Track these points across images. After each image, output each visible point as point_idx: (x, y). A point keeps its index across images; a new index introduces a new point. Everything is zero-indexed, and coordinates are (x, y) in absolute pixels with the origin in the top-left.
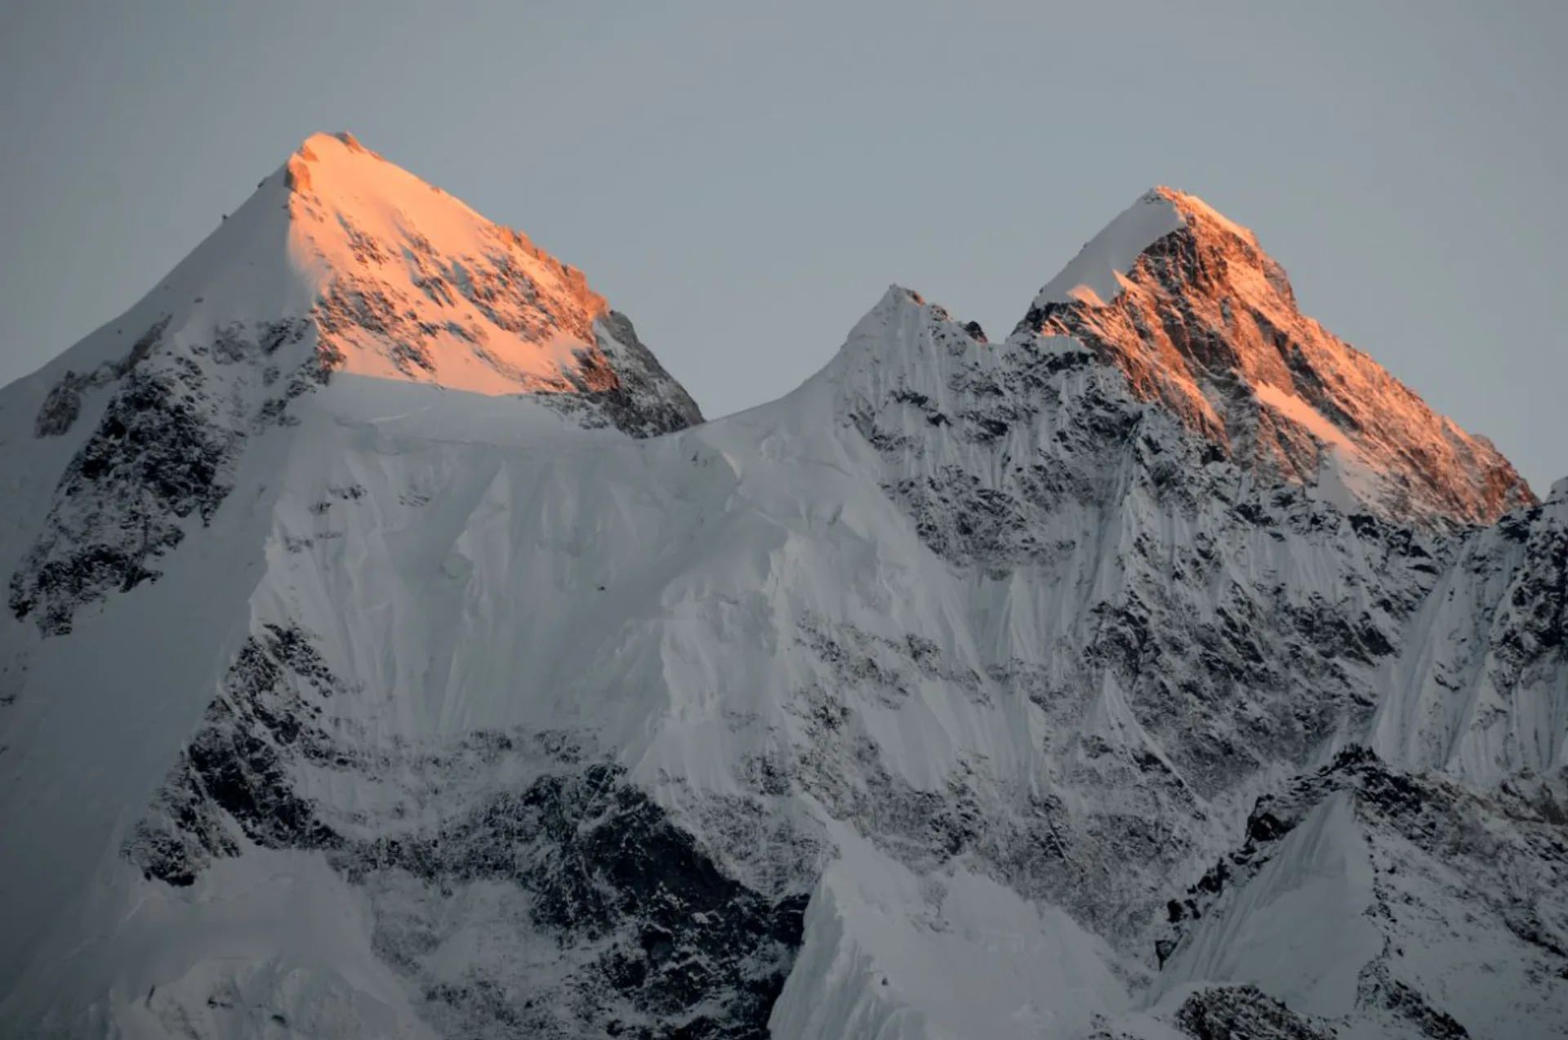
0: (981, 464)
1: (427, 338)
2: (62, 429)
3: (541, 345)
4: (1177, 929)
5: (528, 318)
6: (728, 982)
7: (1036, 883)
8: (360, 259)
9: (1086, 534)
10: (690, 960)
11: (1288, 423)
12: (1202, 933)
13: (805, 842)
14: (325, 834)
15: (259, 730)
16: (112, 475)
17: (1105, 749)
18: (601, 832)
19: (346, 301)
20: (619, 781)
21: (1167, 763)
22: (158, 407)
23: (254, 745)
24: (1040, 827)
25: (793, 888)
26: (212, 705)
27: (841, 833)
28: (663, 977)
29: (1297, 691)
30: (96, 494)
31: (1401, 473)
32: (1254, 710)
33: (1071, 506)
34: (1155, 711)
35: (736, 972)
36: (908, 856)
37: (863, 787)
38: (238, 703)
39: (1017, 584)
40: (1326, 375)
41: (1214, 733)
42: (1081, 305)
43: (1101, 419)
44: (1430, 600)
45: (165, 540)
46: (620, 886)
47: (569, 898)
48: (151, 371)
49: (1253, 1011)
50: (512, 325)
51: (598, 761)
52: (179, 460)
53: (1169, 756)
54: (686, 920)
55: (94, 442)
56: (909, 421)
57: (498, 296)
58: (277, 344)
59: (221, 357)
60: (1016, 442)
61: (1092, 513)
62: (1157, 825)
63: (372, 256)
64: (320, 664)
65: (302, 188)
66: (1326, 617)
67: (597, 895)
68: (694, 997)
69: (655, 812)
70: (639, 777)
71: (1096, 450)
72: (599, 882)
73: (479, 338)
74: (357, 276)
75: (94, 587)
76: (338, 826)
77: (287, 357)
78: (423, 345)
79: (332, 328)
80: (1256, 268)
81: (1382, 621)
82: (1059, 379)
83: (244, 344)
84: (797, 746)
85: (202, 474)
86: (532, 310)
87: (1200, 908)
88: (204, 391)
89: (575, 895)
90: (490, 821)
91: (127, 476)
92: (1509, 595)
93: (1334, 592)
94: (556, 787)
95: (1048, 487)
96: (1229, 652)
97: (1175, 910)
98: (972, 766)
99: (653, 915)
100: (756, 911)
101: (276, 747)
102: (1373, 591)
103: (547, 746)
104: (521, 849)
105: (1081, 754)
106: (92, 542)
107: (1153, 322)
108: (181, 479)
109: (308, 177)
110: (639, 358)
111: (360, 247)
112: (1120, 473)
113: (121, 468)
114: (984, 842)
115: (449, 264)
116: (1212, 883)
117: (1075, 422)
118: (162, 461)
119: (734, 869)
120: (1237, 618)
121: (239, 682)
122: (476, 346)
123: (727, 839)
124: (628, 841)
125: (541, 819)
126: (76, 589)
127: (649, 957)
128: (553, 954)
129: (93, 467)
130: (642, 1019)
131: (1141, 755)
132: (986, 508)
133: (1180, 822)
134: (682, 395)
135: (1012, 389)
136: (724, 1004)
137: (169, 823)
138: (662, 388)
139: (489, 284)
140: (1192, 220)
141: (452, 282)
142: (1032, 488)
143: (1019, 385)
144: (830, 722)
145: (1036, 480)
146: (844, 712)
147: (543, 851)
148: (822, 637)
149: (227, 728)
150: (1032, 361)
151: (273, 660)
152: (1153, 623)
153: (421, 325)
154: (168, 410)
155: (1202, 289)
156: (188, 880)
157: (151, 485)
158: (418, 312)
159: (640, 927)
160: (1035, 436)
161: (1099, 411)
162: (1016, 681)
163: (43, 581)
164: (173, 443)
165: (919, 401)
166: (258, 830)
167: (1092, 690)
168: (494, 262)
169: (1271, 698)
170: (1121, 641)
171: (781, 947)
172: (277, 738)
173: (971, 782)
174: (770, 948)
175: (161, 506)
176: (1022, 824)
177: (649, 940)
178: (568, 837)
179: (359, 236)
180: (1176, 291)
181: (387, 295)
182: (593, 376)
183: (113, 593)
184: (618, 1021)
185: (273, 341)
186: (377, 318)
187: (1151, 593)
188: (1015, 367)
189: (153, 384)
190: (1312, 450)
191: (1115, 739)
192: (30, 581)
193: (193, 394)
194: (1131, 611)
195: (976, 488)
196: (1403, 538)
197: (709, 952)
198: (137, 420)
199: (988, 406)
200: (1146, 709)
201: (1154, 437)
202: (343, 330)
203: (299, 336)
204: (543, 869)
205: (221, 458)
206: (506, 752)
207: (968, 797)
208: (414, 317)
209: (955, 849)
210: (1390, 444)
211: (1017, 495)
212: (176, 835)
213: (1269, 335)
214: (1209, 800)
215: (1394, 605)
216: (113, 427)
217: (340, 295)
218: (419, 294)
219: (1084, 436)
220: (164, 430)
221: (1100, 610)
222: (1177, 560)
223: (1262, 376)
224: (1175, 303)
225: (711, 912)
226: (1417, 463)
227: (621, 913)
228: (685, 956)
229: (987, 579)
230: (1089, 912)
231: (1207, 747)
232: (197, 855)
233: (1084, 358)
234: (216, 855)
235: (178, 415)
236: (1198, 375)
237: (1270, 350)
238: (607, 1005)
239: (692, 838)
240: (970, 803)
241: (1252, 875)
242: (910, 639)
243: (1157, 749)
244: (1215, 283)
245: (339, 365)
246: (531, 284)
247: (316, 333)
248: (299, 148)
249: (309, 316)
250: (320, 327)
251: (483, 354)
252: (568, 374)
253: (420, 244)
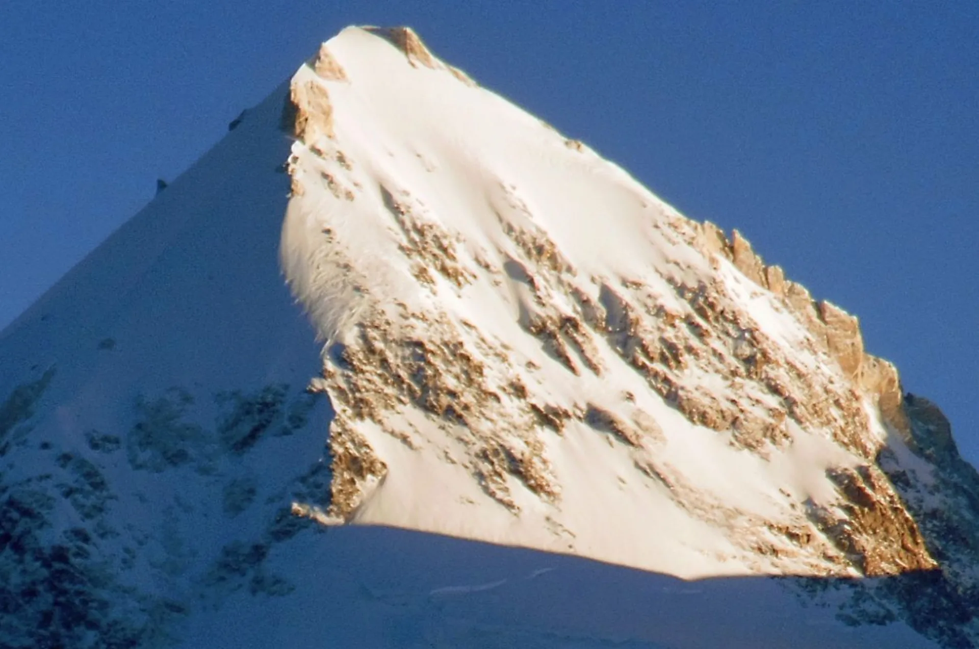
1: (545, 434)
3: (765, 457)
5: (745, 404)
8: (421, 274)
19: (390, 356)
22: (18, 548)
48: (9, 479)
50: (712, 415)
57: (686, 358)
58: (253, 435)
59: (144, 456)
63: (444, 270)
65: (315, 133)
73: (645, 440)
74: (412, 308)
77: (273, 461)
78: (537, 447)
79: (361, 408)
83: (189, 433)
86: (753, 388)
88: (109, 521)
109: (327, 113)
111: (422, 252)
115: (593, 293)
122: (639, 455)
139: (669, 333)
141: (596, 327)
153: (534, 408)
154: (38, 555)
158: (527, 380)
164: (46, 618)
168: (681, 290)
179: (421, 232)
181: (470, 348)
182: (868, 520)
185: (246, 428)
186: (453, 394)
189: (11, 503)
193: (88, 526)
202: (382, 413)
203: (298, 421)
208: (520, 391)
217: (379, 345)
218: (532, 347)
220: (30, 593)
235: (57, 565)
245: (371, 480)
246: (751, 336)
247: (331, 413)
248: (312, 56)
249: (317, 384)
250: (337, 405)
251: (650, 471)
252: (817, 515)
253: (539, 250)
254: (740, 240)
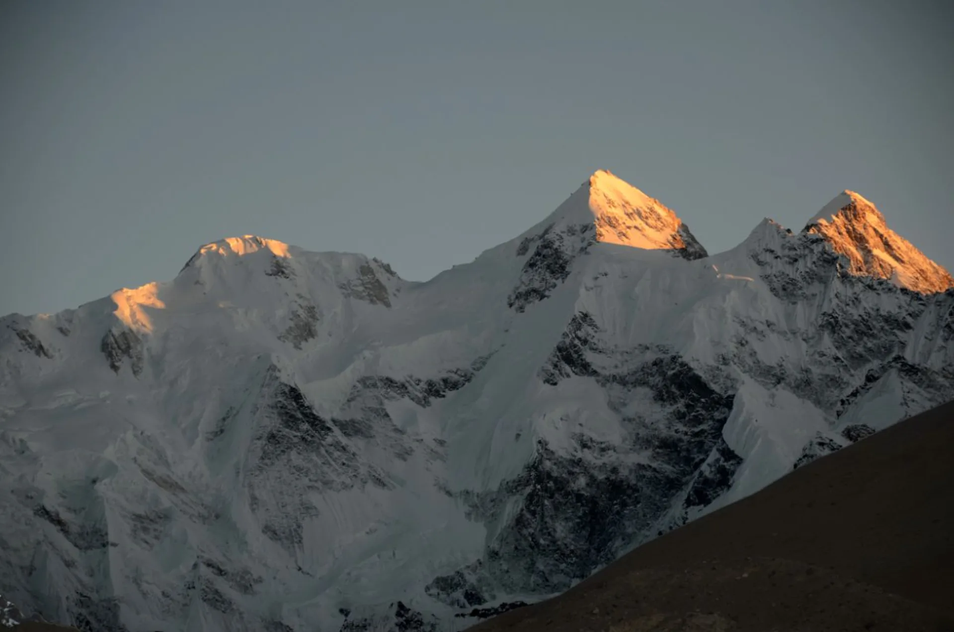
0: (789, 270)
1: (628, 230)
2: (523, 254)
3: (661, 233)
4: (844, 408)
5: (658, 225)
6: (711, 419)
7: (803, 393)
8: (610, 207)
9: (821, 292)
10: (700, 412)
11: (882, 261)
12: (851, 409)
13: (734, 379)
14: (595, 373)
15: (576, 342)
16: (537, 268)
17: (824, 355)
18: (674, 374)
19: (605, 219)
20: (680, 360)
21: (843, 359)
22: (551, 248)
23: (575, 346)
24: (804, 377)
25: (730, 393)
26: (564, 334)
27: (745, 377)
28: (691, 417)
29: (883, 339)
30: (532, 273)
31: (916, 276)
32: (869, 345)
33: (816, 283)
34: (840, 344)
35: (713, 416)
36: (765, 385)
37: (751, 364)
38: (571, 334)
39: (799, 307)
40: (894, 247)
41: (857, 351)
42: (821, 225)
43: (827, 258)
44: (924, 314)
45: (552, 286)
46: (679, 391)
47: (664, 393)
48: (549, 238)
49: (865, 432)
50: (653, 227)
51: (674, 354)
52: (556, 263)
53: (843, 357)
54: (698, 400)
55: (532, 258)
56: (768, 257)
57: (649, 218)
58: (585, 231)
59: (570, 234)
60: (800, 264)
61: (823, 285)
62: (839, 378)
63: (613, 206)
64: (594, 323)
65: (594, 186)
66: (892, 318)
67: (673, 393)
68: (700, 423)
69: (690, 369)
70: (686, 359)
71: (824, 267)
72: (673, 389)
73: (643, 231)
74: (608, 212)
75: (531, 299)
76: (599, 370)
77: (588, 234)
78: (627, 232)
79: (601, 227)
80: (874, 215)
81: (909, 320)
82: (814, 246)
83: (576, 231)
84: (733, 352)
85: (563, 268)
86: (659, 223)
87: (850, 401)
88: (564, 243)
89: (667, 393)
90: (642, 370)
91: (541, 268)
92: (948, 312)
93: (895, 311)
94: (662, 361)
95: (810, 278)
96: (862, 327)
97: (843, 402)
98: (784, 359)
99: (689, 399)
100: (719, 399)
101: (582, 347)
102: (907, 311)
103: (660, 349)
104: (651, 379)
105: (817, 356)
106: (531, 287)
107: (843, 230)
108: (556, 269)
109: (595, 183)
110: (689, 237)
111: (610, 203)
112: (831, 274)
113: (540, 265)
114: (787, 381)
115: (635, 209)
116: (854, 394)
117: (818, 259)
118: (551, 264)
119: (713, 386)
120: (866, 318)
121: (571, 328)
122: (642, 233)
123: (711, 378)
124: (683, 377)
125: (657, 370)
126: (526, 299)
127: (687, 411)
128: (660, 410)
129: (532, 265)
130: (685, 429)
131: (835, 357)
132: (791, 283)
133: (846, 377)
134: (702, 249)
135: (800, 249)
136: (709, 426)
137: (551, 368)
138: (696, 246)
139: (646, 215)
140: (855, 200)
141: (636, 214)
142: (805, 278)
143: (802, 247)
144: (742, 345)
145: (806, 275)
146: (747, 342)
147: (657, 380)
148: (741, 320)
149: (568, 341)
150: (806, 240)
151: (581, 322)
152: (840, 318)
153: (627, 226)
154: (553, 249)
155: (858, 221)
156: (555, 384)
157: (548, 270)
158: (626, 222)
159: (685, 402)
160: (806, 263)
161: (826, 256)
162: (798, 334)
163: (517, 297)
164: (555, 258)
165: (772, 251)
166: (576, 370)
167: (821, 338)
168: (648, 208)
169: (875, 341)
170: (830, 323)
171: (726, 410)
172: (581, 344)
173: (784, 363)
174: (723, 410)
175: (551, 277)
176: (799, 376)
177: (687, 406)
178: (665, 376)
179: (609, 200)
180: (850, 221)
181: (617, 217)
182: (675, 241)
183: (537, 301)
184: (678, 429)
185: (584, 230)
186: (614, 224)
187: (839, 310)
188: (801, 242)
190: (890, 269)
191: (827, 352)
192: (513, 297)
193: (561, 245)
194: (834, 315)
195: (788, 277)
196: (916, 295)
197: (705, 410)
198: (545, 252)
199: (792, 253)
200: (836, 343)
201: (843, 264)
202: (604, 227)
203: (592, 228)
204: (657, 385)
205: (568, 263)
206: (647, 351)
207: (783, 368)
208: (624, 223)
209: (779, 383)
210: (913, 267)
211: (800, 279)
212: (553, 371)
213: (878, 235)
214: (855, 370)
215: (913, 315)
216: (538, 254)
217: (603, 217)
218: (626, 217)
219: (821, 263)
220: (552, 255)
221: (824, 314)
222: (848, 300)
223: (876, 246)
224: (850, 225)
225: (707, 399)
226: (922, 273)
227: (680, 398)
228: (698, 411)
229: (790, 304)
230: (818, 403)
231: (855, 355)
232: (558, 377)
233: (822, 240)
234: (563, 377)
235: (556, 251)
236: (856, 246)
237: (878, 239)
238: (674, 424)
239: (701, 377)
240: (783, 369)
241: (866, 392)
242: (767, 321)
243: (840, 355)
244: (862, 219)
245: (602, 237)
246: (659, 215)
247: (596, 228)
248: (593, 174)
249: (594, 223)
250: (597, 226)
251: (644, 235)
252: (669, 242)
253: (627, 203)
254: (657, 200)
